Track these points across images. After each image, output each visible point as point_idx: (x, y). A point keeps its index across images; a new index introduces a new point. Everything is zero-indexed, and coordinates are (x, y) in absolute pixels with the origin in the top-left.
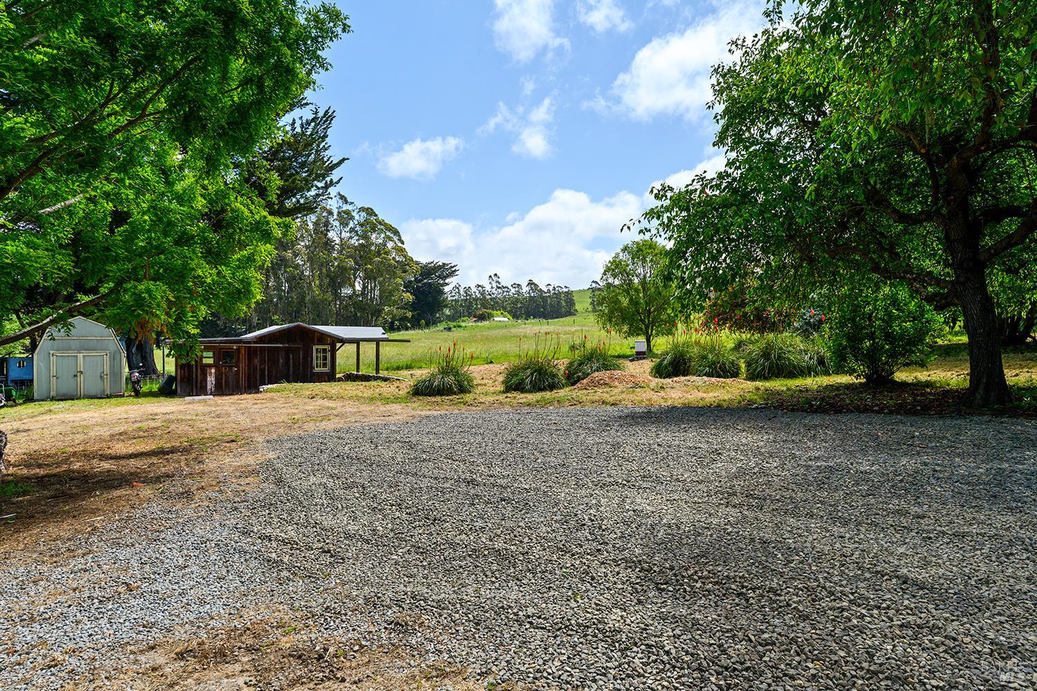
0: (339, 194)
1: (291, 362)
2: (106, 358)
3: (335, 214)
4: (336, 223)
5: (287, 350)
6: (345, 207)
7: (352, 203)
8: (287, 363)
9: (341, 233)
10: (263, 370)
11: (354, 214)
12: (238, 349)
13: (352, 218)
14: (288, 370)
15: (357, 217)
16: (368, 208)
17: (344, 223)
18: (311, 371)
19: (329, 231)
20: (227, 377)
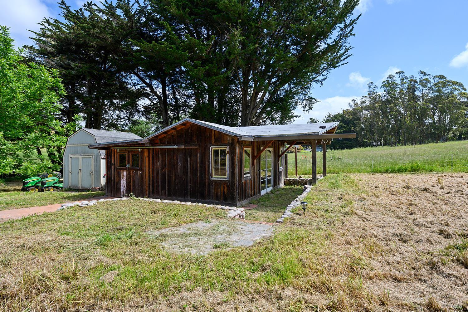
0: (420, 71)
1: (189, 166)
2: (93, 159)
3: (419, 82)
4: (420, 86)
5: (185, 152)
6: (425, 77)
7: (429, 75)
8: (185, 168)
9: (422, 91)
10: (163, 175)
11: (431, 80)
12: (142, 152)
13: (430, 82)
14: (187, 175)
15: (432, 81)
16: (440, 76)
17: (424, 85)
18: (209, 178)
19: (415, 91)
20: (134, 181)
